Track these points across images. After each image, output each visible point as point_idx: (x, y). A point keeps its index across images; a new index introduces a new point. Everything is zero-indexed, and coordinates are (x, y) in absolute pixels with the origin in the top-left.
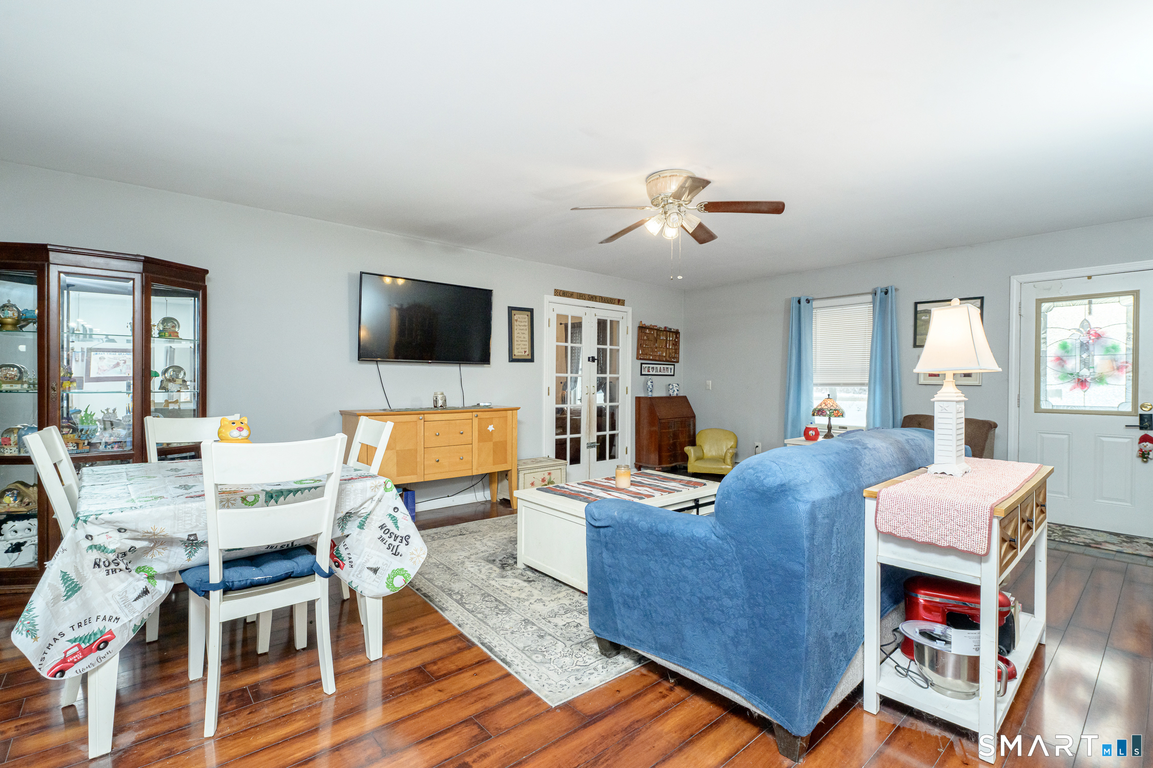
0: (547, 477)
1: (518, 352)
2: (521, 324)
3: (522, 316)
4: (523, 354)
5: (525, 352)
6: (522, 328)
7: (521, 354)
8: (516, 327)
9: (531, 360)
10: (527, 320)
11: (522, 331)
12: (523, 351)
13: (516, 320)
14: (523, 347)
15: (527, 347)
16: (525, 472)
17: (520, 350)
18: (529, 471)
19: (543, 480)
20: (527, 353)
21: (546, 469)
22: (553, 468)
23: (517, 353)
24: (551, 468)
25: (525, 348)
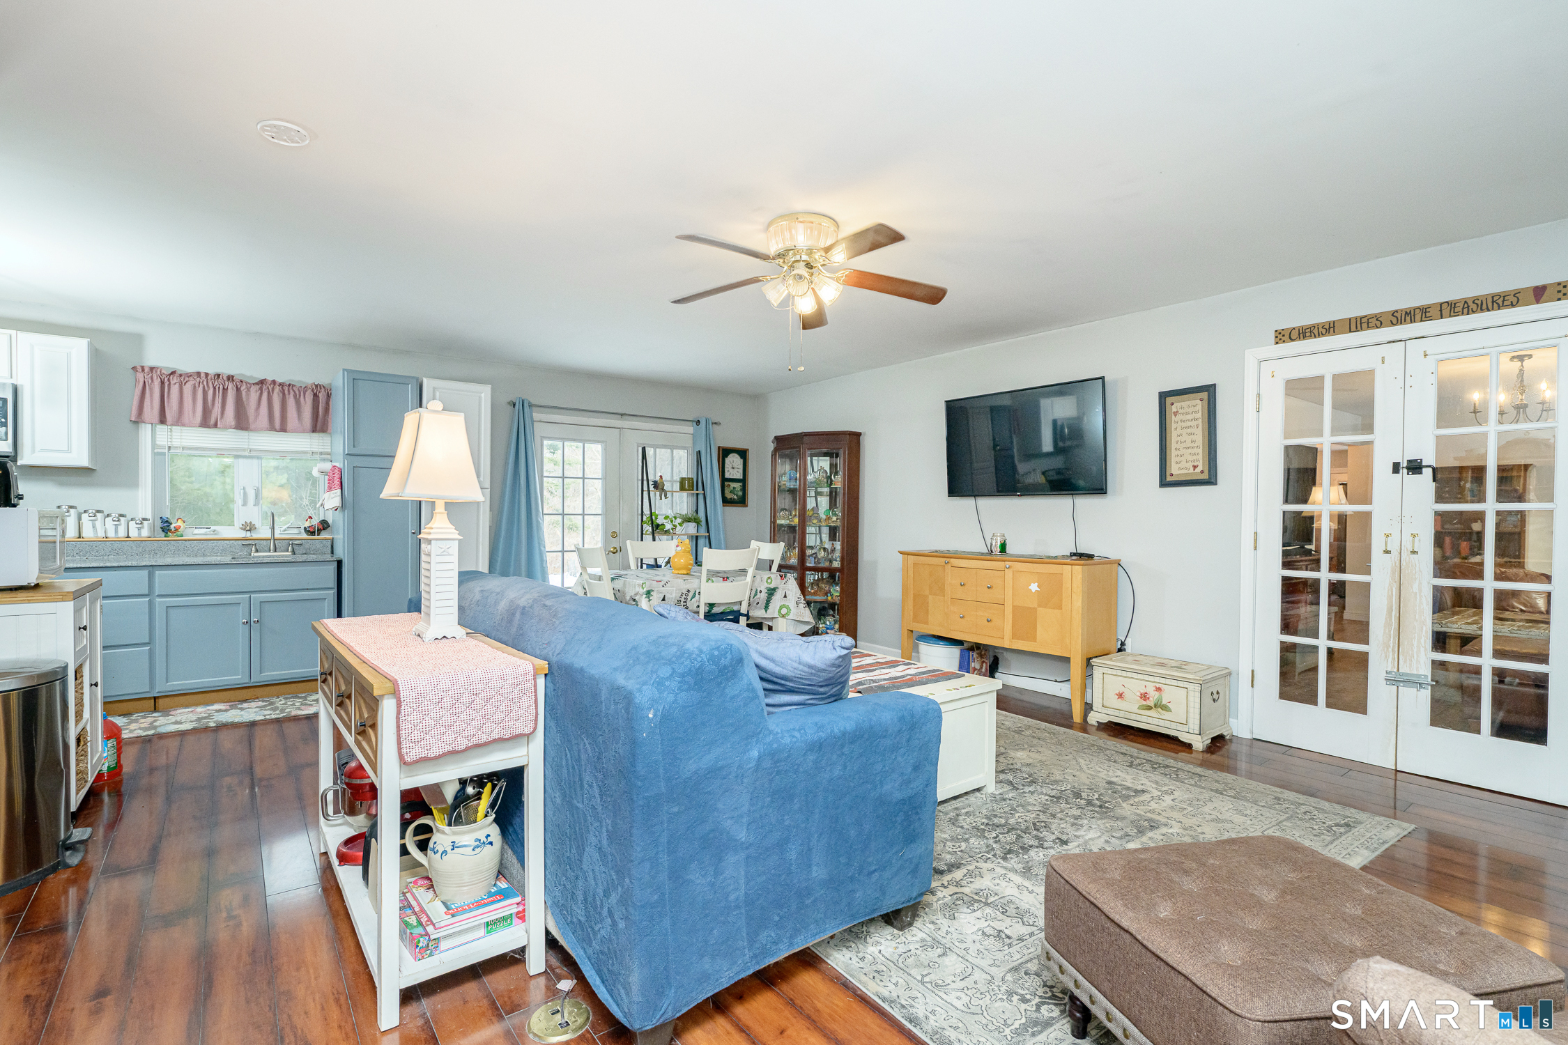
0: (1153, 696)
1: (1180, 469)
2: (1184, 417)
3: (1188, 403)
4: (1191, 470)
5: (1195, 467)
6: (1188, 424)
7: (1186, 472)
8: (1174, 426)
9: (1211, 481)
10: (1199, 407)
11: (1189, 431)
12: (1190, 465)
13: (1176, 413)
14: (1191, 458)
15: (1200, 457)
16: (1105, 670)
17: (1184, 465)
18: (1114, 672)
19: (1144, 696)
20: (1198, 470)
21: (1157, 679)
22: (1168, 681)
23: (1177, 469)
24: (1163, 680)
25: (1195, 461)
